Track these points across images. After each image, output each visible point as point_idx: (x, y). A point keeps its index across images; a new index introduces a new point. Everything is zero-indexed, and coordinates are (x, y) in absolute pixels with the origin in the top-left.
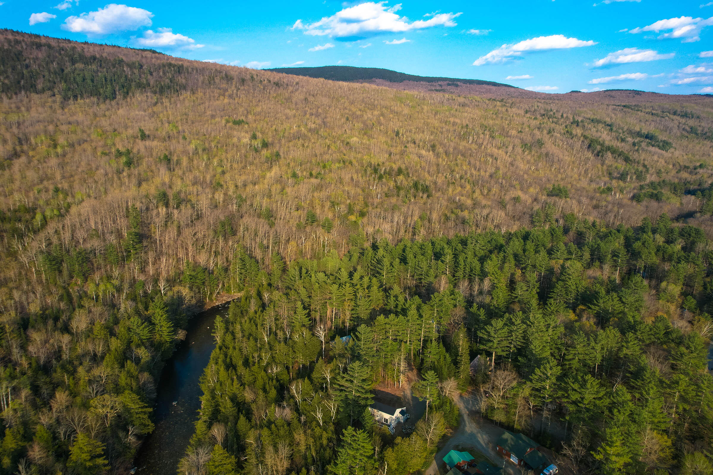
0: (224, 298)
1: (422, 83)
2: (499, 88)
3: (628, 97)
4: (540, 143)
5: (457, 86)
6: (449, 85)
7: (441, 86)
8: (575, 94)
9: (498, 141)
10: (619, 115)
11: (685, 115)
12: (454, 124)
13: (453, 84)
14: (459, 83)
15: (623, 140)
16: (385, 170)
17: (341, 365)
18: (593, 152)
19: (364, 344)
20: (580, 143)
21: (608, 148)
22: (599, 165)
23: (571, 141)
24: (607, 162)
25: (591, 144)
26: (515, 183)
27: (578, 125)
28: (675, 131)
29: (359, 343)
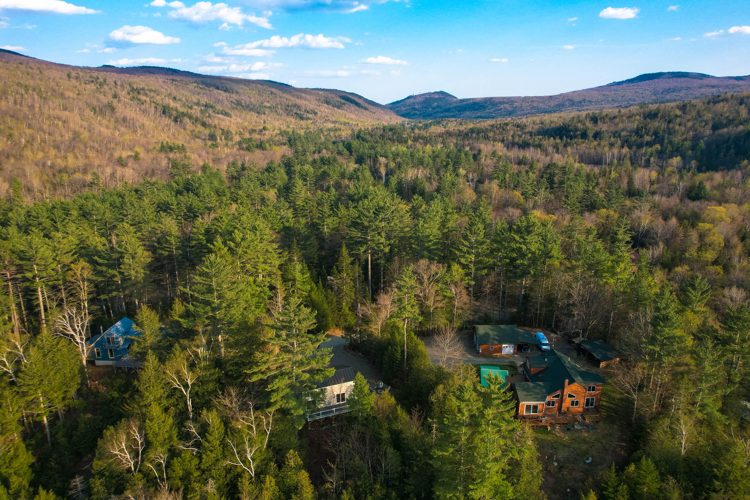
4: (112, 108)
8: (108, 68)
9: (57, 103)
15: (191, 108)
17: (201, 351)
18: (170, 117)
19: (220, 297)
20: (153, 109)
21: (184, 114)
22: (182, 131)
23: (143, 107)
24: (188, 127)
25: (165, 111)
26: (113, 145)
27: (139, 93)
28: (226, 103)
29: (208, 297)
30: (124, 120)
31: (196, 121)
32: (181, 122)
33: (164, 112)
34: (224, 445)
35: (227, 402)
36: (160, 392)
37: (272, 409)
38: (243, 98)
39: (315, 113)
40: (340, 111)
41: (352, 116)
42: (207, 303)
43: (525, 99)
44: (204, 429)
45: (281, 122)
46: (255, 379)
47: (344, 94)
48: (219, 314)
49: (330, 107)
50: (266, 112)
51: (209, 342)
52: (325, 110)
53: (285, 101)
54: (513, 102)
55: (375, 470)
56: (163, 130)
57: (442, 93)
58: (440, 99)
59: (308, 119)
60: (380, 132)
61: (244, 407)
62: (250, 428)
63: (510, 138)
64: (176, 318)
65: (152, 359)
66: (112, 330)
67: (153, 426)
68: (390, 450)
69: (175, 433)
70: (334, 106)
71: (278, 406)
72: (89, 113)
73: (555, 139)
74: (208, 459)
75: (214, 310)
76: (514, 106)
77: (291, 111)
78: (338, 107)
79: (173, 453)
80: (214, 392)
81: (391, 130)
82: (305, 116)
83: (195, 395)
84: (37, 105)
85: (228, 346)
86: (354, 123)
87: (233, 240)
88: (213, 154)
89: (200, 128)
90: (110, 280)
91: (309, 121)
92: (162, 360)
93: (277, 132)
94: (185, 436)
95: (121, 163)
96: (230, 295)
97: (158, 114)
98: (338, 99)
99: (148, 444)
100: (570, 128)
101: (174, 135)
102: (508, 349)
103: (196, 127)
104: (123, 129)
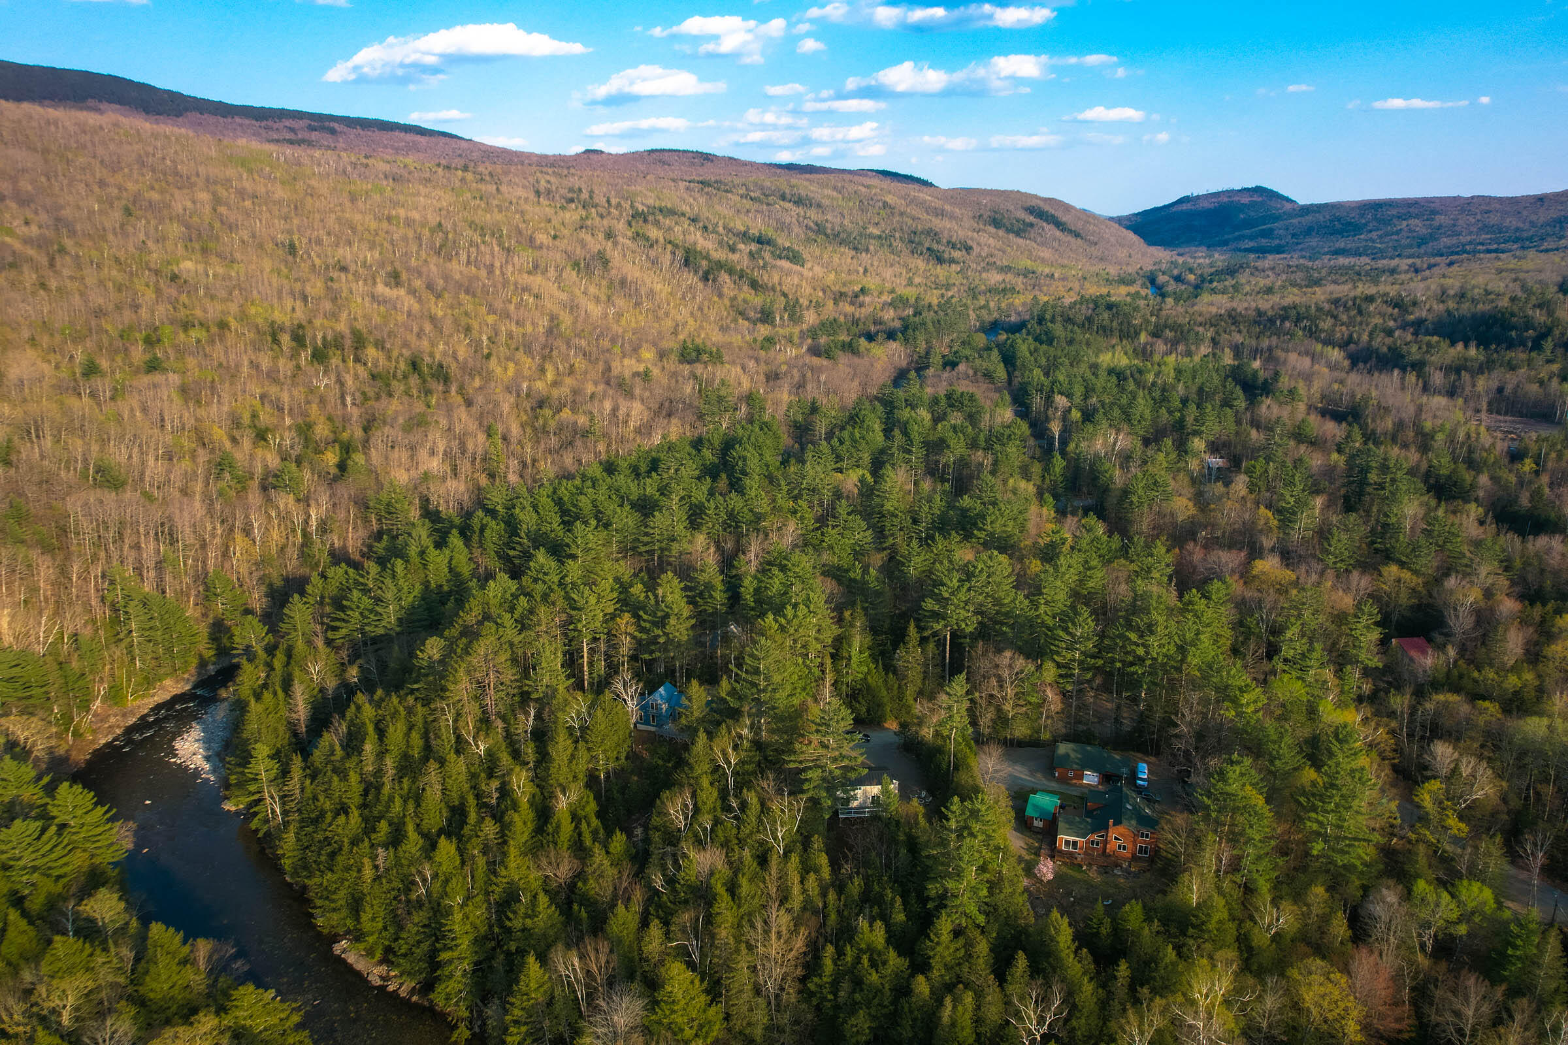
0: (112, 720)
1: (238, 120)
2: (433, 139)
3: (693, 164)
4: (604, 260)
5: (333, 132)
6: (312, 129)
7: (292, 130)
8: (594, 157)
9: (524, 258)
10: (702, 200)
11: (799, 202)
12: (409, 223)
13: (323, 128)
14: (336, 126)
15: (733, 249)
16: (324, 338)
17: (745, 732)
18: (696, 272)
19: (767, 679)
20: (669, 256)
21: (720, 265)
22: (716, 299)
23: (652, 253)
24: (725, 290)
25: (688, 258)
26: (606, 343)
27: (646, 221)
28: (796, 229)
29: (755, 679)
30: (623, 282)
31: (741, 277)
32: (714, 280)
33: (687, 263)
34: (760, 821)
35: (765, 784)
36: (706, 767)
37: (805, 797)
38: (829, 217)
39: (968, 249)
40: (1020, 241)
41: (1046, 254)
42: (755, 685)
43: (1467, 205)
44: (744, 806)
45: (897, 269)
46: (792, 765)
47: (1034, 203)
48: (764, 697)
49: (1001, 233)
50: (872, 248)
51: (752, 725)
52: (988, 241)
53: (910, 222)
54: (1434, 212)
55: (888, 866)
56: (684, 298)
57: (1259, 190)
58: (1253, 205)
59: (952, 261)
60: (1085, 311)
61: (780, 792)
62: (782, 811)
63: (1365, 337)
64: (723, 695)
65: (702, 737)
66: (656, 695)
67: (703, 795)
68: (904, 851)
69: (719, 803)
70: (1008, 231)
71: (810, 794)
72: (571, 275)
73: (1466, 346)
74: (746, 830)
75: (759, 691)
76: (1436, 223)
77: (920, 243)
78: (1018, 234)
79: (717, 822)
80: (754, 773)
81: (1110, 307)
82: (946, 256)
83: (736, 774)
84: (497, 264)
85: (772, 731)
86: (1047, 270)
87: (785, 616)
88: (767, 363)
89: (746, 293)
90: (654, 640)
91: (953, 266)
92: (711, 736)
93: (886, 298)
94: (728, 809)
95: (624, 389)
96: (777, 678)
97: (677, 264)
98: (1022, 215)
99: (697, 810)
100: (1514, 320)
101: (701, 309)
102: (1090, 778)
103: (740, 289)
104: (620, 302)
